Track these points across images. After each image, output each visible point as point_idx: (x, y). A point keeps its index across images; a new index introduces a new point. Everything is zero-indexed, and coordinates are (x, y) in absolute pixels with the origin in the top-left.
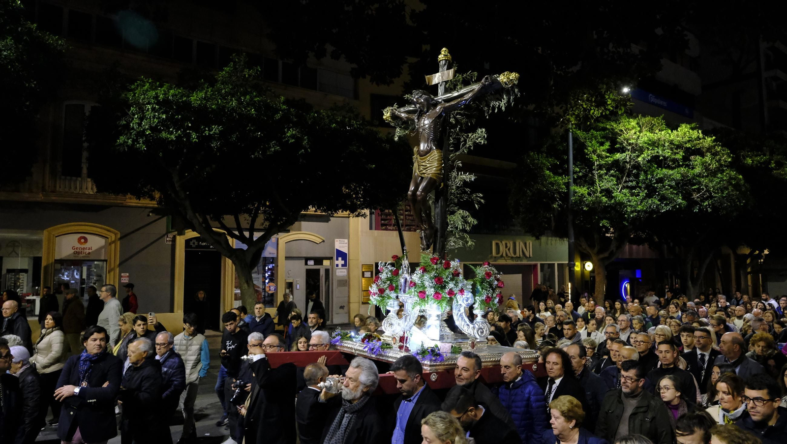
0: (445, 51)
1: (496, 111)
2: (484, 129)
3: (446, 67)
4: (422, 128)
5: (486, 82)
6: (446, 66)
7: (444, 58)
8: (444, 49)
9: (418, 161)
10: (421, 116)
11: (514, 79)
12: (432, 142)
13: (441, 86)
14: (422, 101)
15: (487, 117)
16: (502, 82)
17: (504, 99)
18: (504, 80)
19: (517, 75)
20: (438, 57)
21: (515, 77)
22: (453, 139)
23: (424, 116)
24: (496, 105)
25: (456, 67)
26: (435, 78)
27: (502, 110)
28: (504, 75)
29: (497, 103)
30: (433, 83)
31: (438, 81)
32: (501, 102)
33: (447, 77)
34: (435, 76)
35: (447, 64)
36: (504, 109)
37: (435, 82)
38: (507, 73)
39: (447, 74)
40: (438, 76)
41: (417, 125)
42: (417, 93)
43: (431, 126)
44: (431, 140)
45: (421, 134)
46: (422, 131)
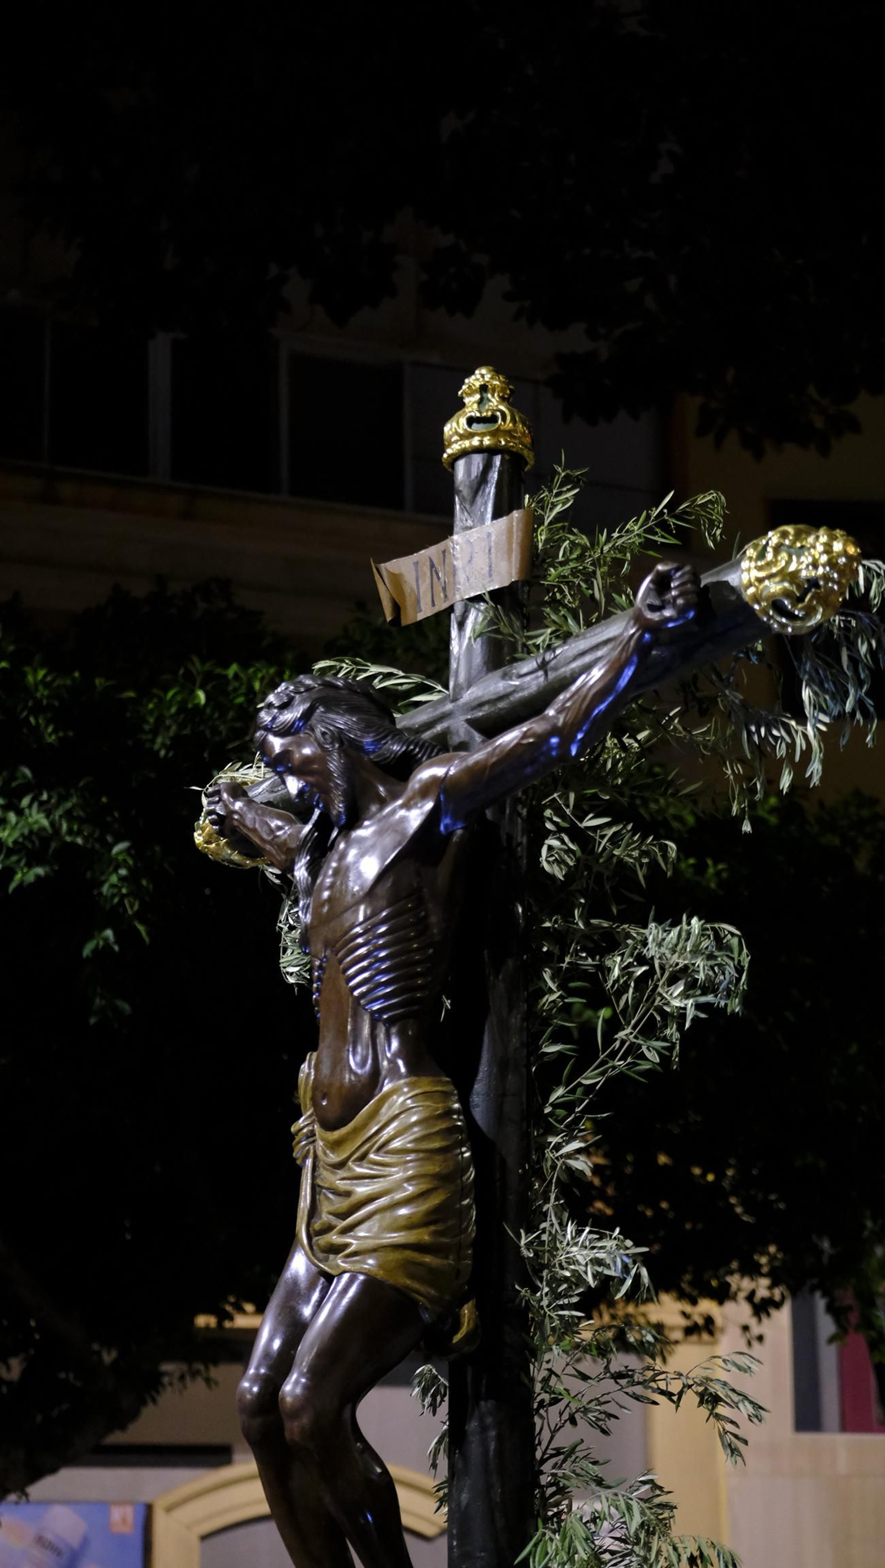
0: (484, 389)
2: (695, 923)
3: (488, 496)
4: (323, 931)
5: (654, 608)
6: (490, 491)
7: (474, 442)
8: (481, 376)
9: (316, 1157)
11: (826, 577)
12: (381, 1028)
15: (747, 827)
16: (759, 598)
18: (774, 587)
19: (838, 546)
21: (832, 563)
22: (563, 979)
23: (337, 851)
24: (775, 747)
25: (569, 490)
26: (432, 575)
27: (808, 775)
28: (762, 555)
29: (775, 732)
30: (423, 607)
31: (446, 596)
32: (798, 723)
33: (490, 567)
34: (428, 563)
35: (496, 475)
36: (823, 770)
37: (433, 604)
38: (784, 535)
39: (490, 551)
40: (442, 558)
41: (305, 904)
42: (287, 695)
43: (374, 914)
44: (373, 1013)
45: (324, 973)
46: (328, 952)
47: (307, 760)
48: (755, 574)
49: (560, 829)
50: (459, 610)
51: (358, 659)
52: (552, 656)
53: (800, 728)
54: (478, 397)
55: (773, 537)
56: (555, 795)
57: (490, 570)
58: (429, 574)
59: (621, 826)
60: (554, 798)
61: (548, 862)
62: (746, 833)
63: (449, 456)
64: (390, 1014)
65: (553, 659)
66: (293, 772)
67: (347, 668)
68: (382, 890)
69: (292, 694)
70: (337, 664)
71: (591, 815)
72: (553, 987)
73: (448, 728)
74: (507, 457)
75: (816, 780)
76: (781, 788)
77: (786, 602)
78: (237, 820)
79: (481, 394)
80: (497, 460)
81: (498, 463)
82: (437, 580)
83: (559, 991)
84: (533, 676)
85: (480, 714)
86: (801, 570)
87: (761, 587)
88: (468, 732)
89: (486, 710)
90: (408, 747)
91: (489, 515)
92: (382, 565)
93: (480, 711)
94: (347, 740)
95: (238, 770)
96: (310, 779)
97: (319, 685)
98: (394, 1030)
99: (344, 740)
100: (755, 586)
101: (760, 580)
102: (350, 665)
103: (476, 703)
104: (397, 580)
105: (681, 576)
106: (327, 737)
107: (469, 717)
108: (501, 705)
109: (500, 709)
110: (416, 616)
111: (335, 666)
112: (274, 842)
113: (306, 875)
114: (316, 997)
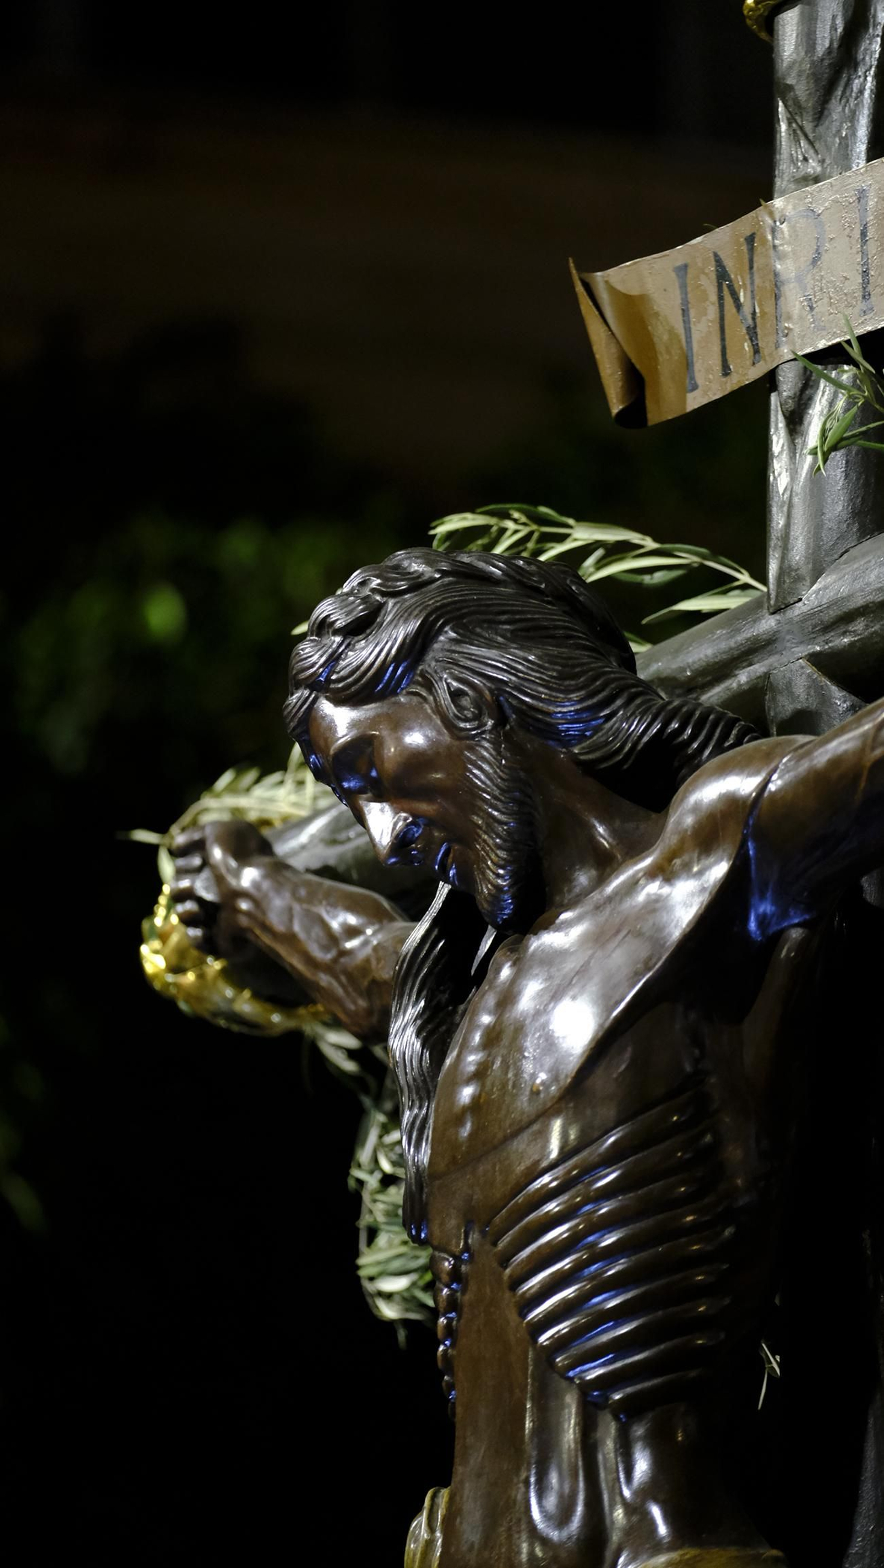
4: (460, 1185)
12: (606, 1429)
13: (797, 420)
26: (721, 298)
30: (700, 379)
31: (756, 350)
33: (865, 273)
34: (712, 267)
37: (726, 371)
39: (864, 234)
40: (746, 256)
41: (416, 1116)
42: (365, 600)
43: (586, 1141)
44: (585, 1388)
45: (464, 1291)
46: (474, 1238)
50: (788, 382)
51: (543, 509)
57: (865, 283)
58: (713, 297)
64: (629, 1390)
66: (381, 790)
67: (516, 532)
68: (602, 1082)
69: (378, 598)
70: (492, 521)
73: (767, 676)
78: (247, 914)
82: (734, 310)
85: (845, 640)
88: (814, 686)
90: (666, 724)
91: (861, 148)
92: (599, 274)
93: (844, 634)
94: (516, 710)
95: (248, 790)
96: (424, 807)
97: (444, 574)
98: (639, 1431)
99: (508, 711)
102: (524, 524)
103: (833, 613)
106: (465, 702)
107: (817, 649)
110: (684, 401)
111: (486, 528)
112: (338, 968)
113: (418, 1046)
114: (445, 1351)
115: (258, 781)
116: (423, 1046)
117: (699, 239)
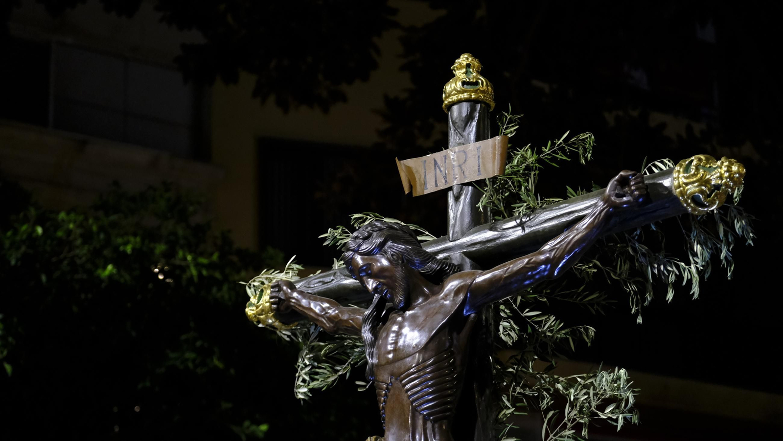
0: (468, 66)
1: (670, 296)
2: (623, 371)
3: (473, 127)
4: (390, 368)
5: (619, 196)
6: (474, 124)
7: (465, 96)
8: (464, 59)
10: (385, 320)
11: (726, 185)
12: (429, 425)
13: (457, 198)
14: (385, 262)
15: (640, 320)
16: (682, 194)
17: (695, 255)
18: (692, 189)
19: (735, 168)
20: (441, 91)
21: (731, 177)
22: (514, 401)
23: (395, 322)
24: (668, 276)
25: (513, 126)
26: (435, 169)
27: (691, 293)
28: (687, 170)
29: (669, 268)
30: (428, 187)
31: (446, 182)
32: (685, 265)
33: (479, 166)
34: (433, 162)
35: (478, 114)
36: (700, 291)
37: (436, 185)
38: (700, 160)
39: (479, 157)
40: (444, 160)
41: (370, 351)
42: (368, 232)
43: (424, 361)
44: (424, 416)
45: (389, 392)
46: (393, 380)
47: (383, 269)
48: (682, 180)
49: (509, 317)
50: (455, 190)
51: (377, 214)
52: (528, 219)
53: (687, 267)
54: (464, 70)
55: (695, 160)
56: (508, 297)
57: (479, 169)
58: (433, 168)
59: (547, 316)
60: (508, 299)
61: (504, 335)
62: (639, 323)
63: (449, 102)
64: (435, 416)
65: (528, 221)
66: (370, 276)
67: (370, 219)
69: (371, 231)
70: (365, 216)
71: (527, 310)
72: (509, 405)
73: (449, 256)
74: (483, 105)
75: (696, 296)
76: (667, 299)
77: (701, 197)
78: (294, 303)
79: (466, 69)
80: (478, 107)
81: (478, 109)
82: (439, 172)
83: (513, 408)
84: (512, 230)
85: (474, 249)
86: (711, 180)
87: (687, 188)
88: (463, 259)
89: (478, 247)
90: (442, 266)
91: (472, 136)
92: (403, 161)
93: (473, 248)
94: (406, 260)
95: (271, 274)
96: (382, 280)
97: (387, 227)
98: (436, 425)
99: (404, 259)
100: (683, 187)
101: (687, 184)
102: (372, 217)
103: (470, 243)
104: (409, 170)
105: (635, 179)
106: (395, 257)
107: (465, 250)
108: (489, 245)
109: (489, 247)
110: (423, 192)
111: (362, 217)
112: (325, 316)
113: (371, 335)
114: (383, 406)
115: (273, 272)
116: (372, 336)
117: (429, 155)
